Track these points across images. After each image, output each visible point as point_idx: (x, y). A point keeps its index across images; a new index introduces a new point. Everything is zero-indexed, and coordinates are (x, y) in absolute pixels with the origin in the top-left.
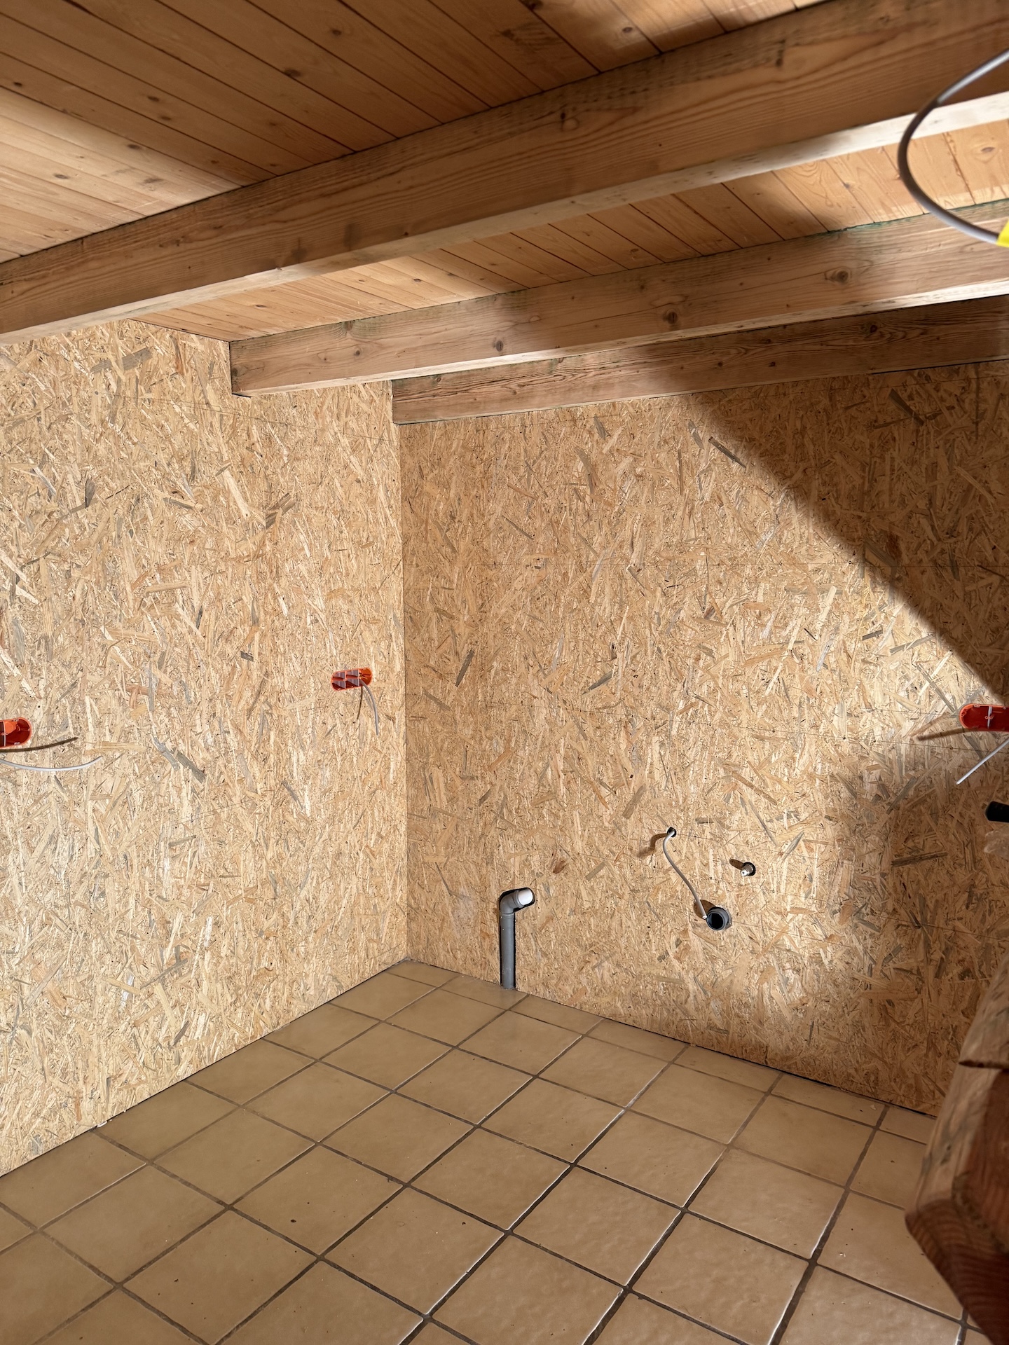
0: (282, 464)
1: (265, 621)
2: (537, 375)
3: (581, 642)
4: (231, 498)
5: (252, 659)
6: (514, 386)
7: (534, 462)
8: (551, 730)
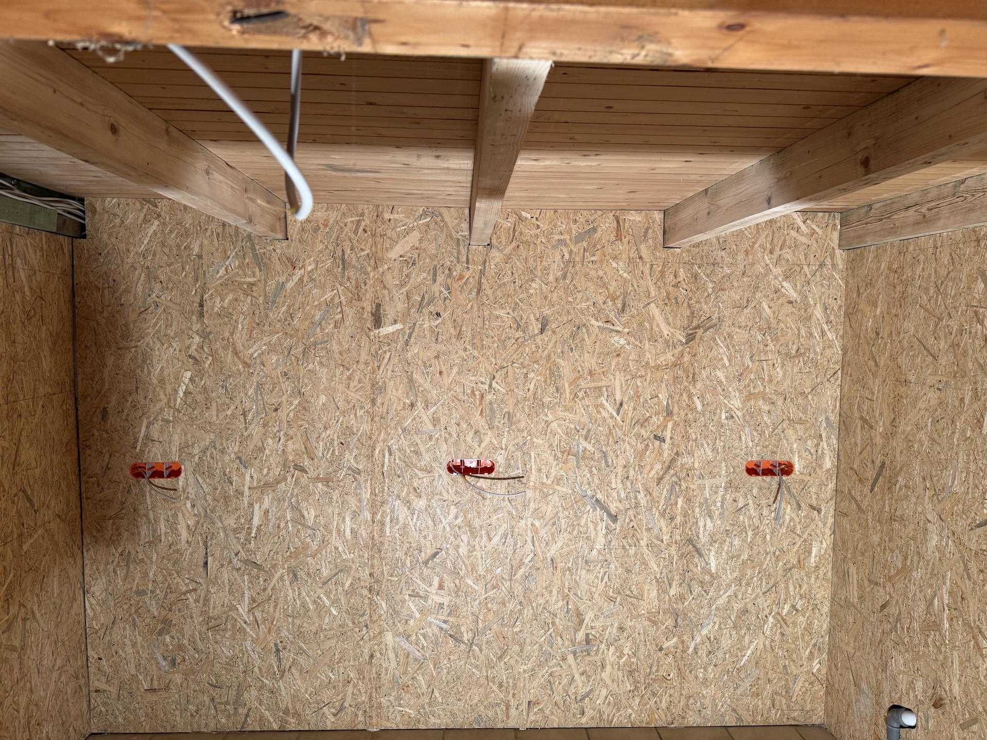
0: (706, 294)
1: (679, 414)
2: (944, 198)
3: (972, 475)
4: (655, 324)
5: (664, 441)
6: (924, 210)
7: (942, 283)
8: (940, 560)
